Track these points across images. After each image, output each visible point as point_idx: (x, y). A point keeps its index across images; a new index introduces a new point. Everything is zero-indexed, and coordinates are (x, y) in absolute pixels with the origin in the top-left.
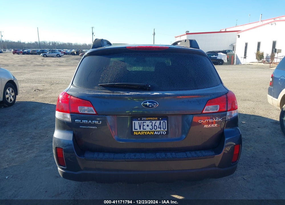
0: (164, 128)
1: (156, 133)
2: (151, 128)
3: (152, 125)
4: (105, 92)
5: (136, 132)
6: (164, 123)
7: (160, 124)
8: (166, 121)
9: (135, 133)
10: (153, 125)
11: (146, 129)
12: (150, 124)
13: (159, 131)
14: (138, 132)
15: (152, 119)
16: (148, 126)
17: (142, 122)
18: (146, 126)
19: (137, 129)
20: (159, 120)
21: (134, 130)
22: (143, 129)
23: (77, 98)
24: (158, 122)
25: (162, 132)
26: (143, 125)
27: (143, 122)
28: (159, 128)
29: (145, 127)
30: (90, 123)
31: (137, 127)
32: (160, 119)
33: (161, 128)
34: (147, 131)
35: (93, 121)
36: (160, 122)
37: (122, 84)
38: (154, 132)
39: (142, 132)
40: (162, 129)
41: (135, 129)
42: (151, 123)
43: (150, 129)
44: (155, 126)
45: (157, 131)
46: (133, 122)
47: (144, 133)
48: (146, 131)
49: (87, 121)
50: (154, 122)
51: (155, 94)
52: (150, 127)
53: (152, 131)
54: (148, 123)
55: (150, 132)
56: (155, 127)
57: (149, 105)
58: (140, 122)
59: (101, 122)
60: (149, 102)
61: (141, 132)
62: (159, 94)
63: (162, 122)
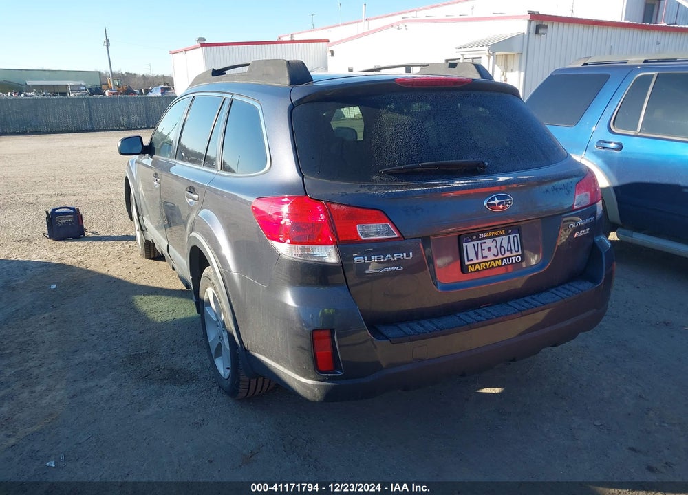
0: (517, 250)
1: (505, 262)
2: (496, 254)
3: (496, 247)
4: (407, 187)
5: (471, 265)
6: (515, 238)
7: (509, 241)
8: (518, 235)
9: (470, 267)
10: (499, 247)
11: (486, 257)
12: (492, 245)
13: (509, 257)
14: (475, 264)
15: (495, 233)
16: (489, 249)
17: (479, 242)
18: (487, 250)
19: (472, 260)
20: (507, 233)
21: (467, 263)
22: (483, 257)
23: (349, 205)
24: (506, 238)
25: (513, 258)
26: (482, 250)
27: (481, 243)
28: (508, 250)
29: (486, 253)
30: (389, 261)
31: (472, 255)
32: (510, 231)
33: (511, 250)
34: (490, 261)
35: (395, 255)
36: (509, 238)
37: (430, 165)
38: (502, 259)
39: (481, 264)
40: (514, 253)
41: (468, 260)
42: (495, 242)
43: (494, 255)
44: (501, 247)
45: (506, 258)
46: (464, 245)
47: (486, 266)
48: (487, 262)
49: (382, 256)
50: (499, 239)
51: (502, 179)
52: (494, 251)
53: (498, 260)
54: (489, 243)
55: (494, 260)
56: (502, 249)
57: (499, 204)
58: (475, 243)
59: (411, 254)
60: (499, 198)
61: (479, 263)
62: (508, 178)
63: (512, 236)
